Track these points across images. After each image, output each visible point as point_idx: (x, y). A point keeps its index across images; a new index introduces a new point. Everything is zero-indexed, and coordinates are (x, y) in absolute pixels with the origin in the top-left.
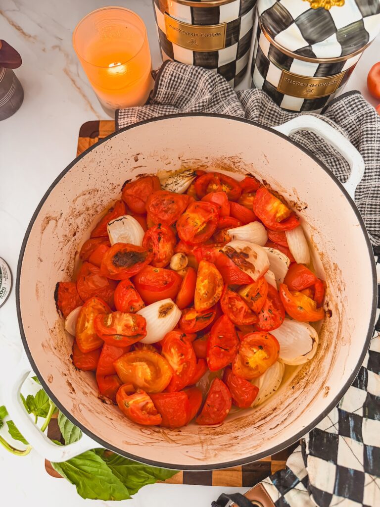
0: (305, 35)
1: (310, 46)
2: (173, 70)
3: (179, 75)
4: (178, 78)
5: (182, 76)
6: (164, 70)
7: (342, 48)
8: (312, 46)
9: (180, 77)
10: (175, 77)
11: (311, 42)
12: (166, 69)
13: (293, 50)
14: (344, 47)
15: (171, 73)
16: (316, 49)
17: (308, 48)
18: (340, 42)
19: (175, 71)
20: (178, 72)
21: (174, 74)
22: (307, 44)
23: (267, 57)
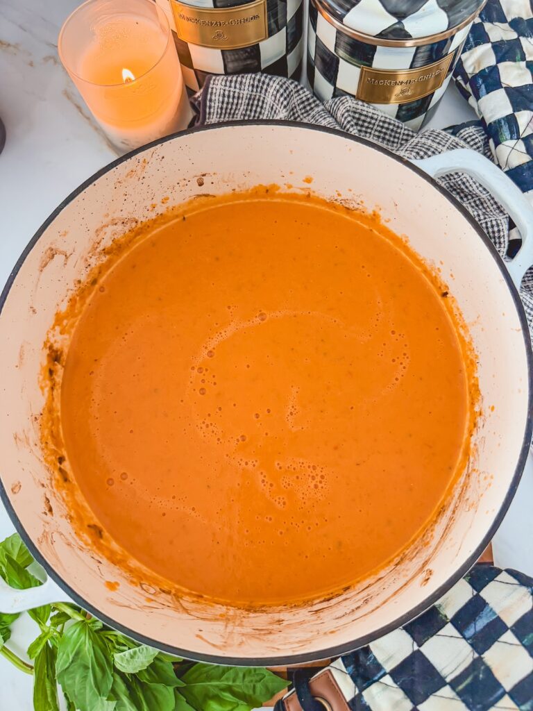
0: (389, 8)
1: (400, 22)
2: (223, 87)
3: (235, 92)
4: (234, 97)
5: (239, 93)
6: (210, 90)
7: (449, 17)
8: (403, 21)
9: (236, 95)
10: (229, 97)
11: (401, 16)
12: (212, 88)
13: (375, 35)
14: (450, 14)
15: (222, 93)
16: (409, 25)
17: (397, 26)
18: (443, 9)
19: (227, 88)
20: (232, 89)
21: (227, 93)
22: (396, 20)
23: (333, 51)
